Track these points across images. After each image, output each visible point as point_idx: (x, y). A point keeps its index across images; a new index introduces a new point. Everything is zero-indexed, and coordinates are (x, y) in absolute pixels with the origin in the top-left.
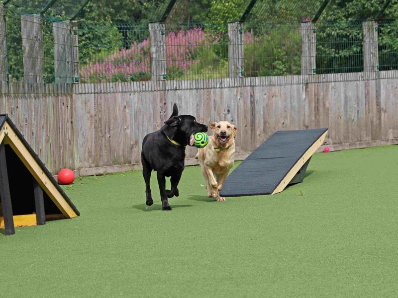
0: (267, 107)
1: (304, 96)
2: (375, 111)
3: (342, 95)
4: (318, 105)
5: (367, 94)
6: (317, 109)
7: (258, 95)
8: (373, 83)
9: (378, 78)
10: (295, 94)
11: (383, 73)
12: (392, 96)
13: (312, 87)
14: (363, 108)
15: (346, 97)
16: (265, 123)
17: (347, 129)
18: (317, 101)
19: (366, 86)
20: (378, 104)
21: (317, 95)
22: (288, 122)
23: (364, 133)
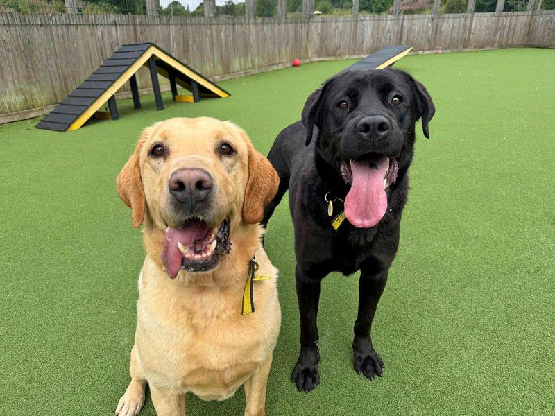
0: (410, 31)
1: (430, 25)
2: (467, 33)
3: (451, 25)
4: (437, 30)
5: (465, 25)
6: (436, 32)
7: (405, 24)
8: (469, 19)
9: (472, 17)
10: (426, 24)
11: (476, 14)
12: (478, 26)
13: (435, 21)
14: (461, 31)
15: (453, 25)
16: (407, 38)
17: (450, 42)
18: (437, 28)
19: (465, 21)
20: (470, 30)
21: (437, 25)
22: (419, 38)
23: (459, 44)
